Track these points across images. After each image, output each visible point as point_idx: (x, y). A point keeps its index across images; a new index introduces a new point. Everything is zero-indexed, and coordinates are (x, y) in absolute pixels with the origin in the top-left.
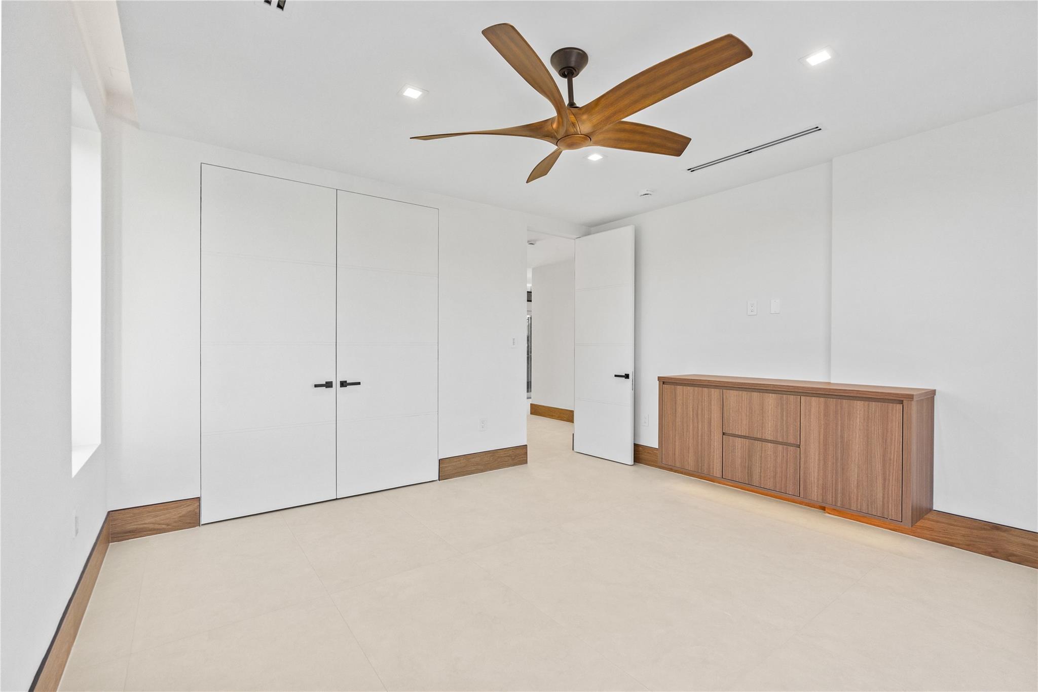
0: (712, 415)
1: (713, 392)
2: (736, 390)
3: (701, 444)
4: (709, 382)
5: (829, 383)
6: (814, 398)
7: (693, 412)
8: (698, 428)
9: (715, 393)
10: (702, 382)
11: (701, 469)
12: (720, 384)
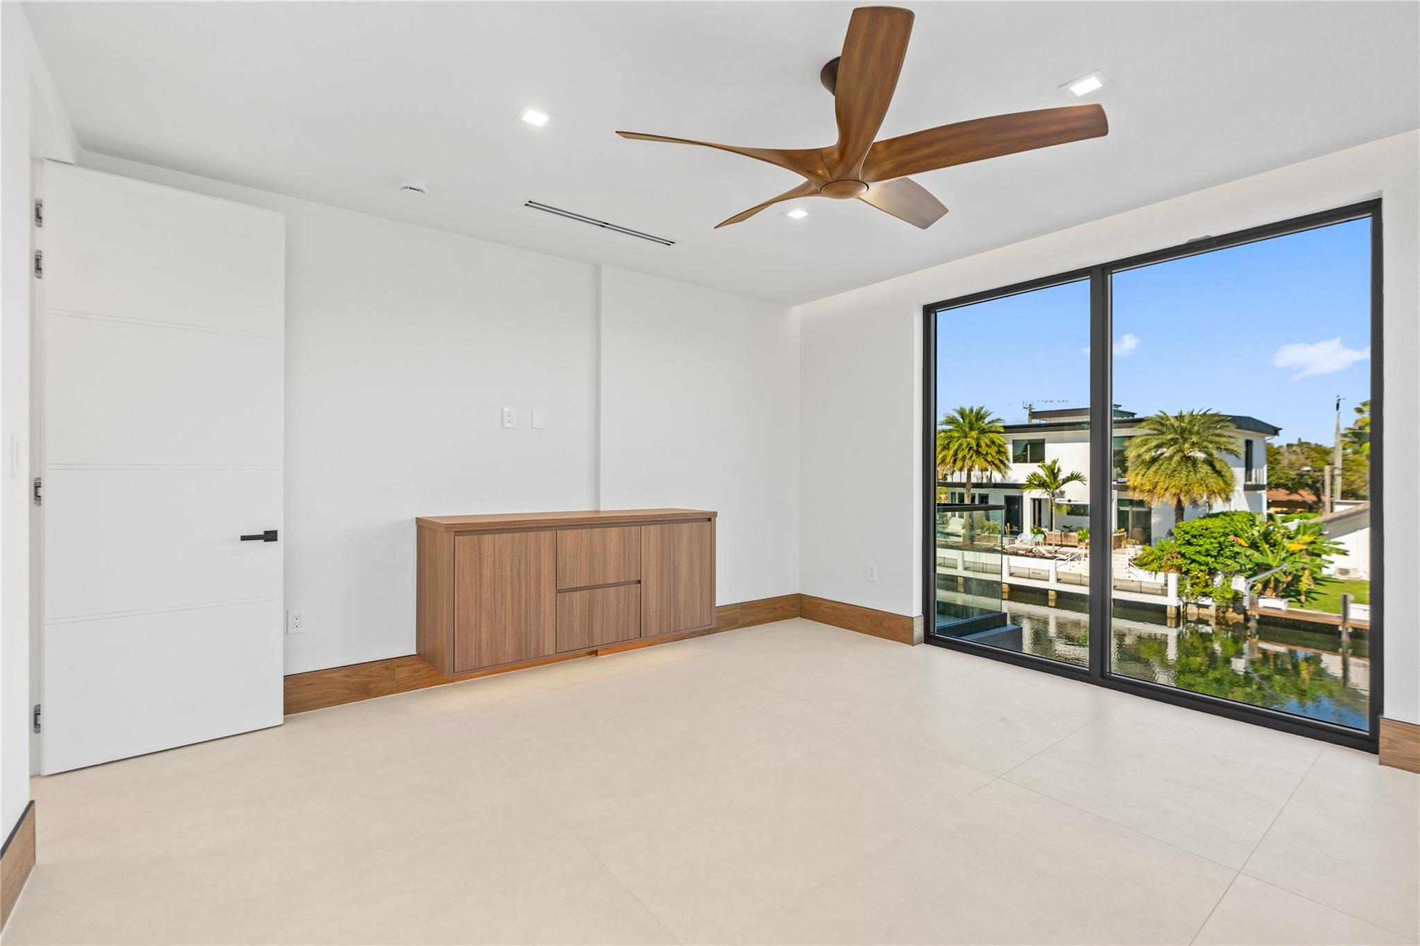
0: (542, 569)
1: (543, 536)
2: (574, 529)
3: (526, 616)
4: (536, 523)
5: (598, 512)
6: (652, 526)
7: (511, 570)
8: (520, 594)
9: (546, 537)
10: (526, 524)
11: (526, 653)
12: (553, 523)
